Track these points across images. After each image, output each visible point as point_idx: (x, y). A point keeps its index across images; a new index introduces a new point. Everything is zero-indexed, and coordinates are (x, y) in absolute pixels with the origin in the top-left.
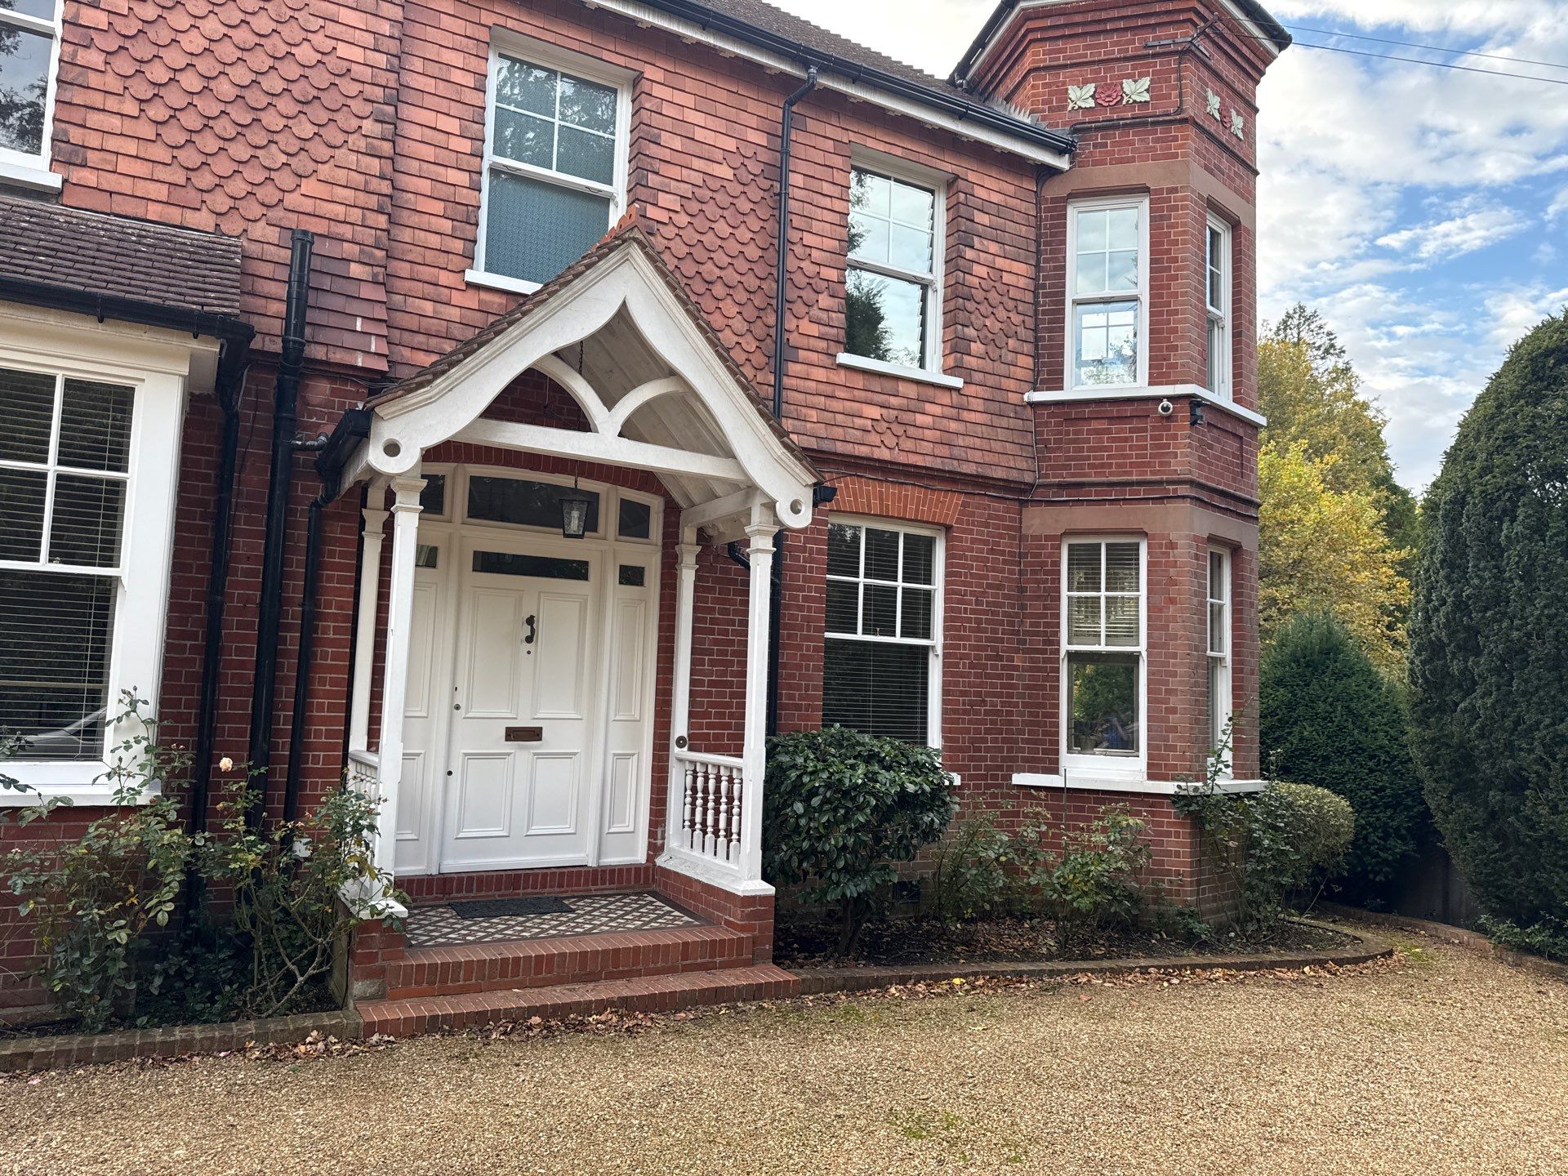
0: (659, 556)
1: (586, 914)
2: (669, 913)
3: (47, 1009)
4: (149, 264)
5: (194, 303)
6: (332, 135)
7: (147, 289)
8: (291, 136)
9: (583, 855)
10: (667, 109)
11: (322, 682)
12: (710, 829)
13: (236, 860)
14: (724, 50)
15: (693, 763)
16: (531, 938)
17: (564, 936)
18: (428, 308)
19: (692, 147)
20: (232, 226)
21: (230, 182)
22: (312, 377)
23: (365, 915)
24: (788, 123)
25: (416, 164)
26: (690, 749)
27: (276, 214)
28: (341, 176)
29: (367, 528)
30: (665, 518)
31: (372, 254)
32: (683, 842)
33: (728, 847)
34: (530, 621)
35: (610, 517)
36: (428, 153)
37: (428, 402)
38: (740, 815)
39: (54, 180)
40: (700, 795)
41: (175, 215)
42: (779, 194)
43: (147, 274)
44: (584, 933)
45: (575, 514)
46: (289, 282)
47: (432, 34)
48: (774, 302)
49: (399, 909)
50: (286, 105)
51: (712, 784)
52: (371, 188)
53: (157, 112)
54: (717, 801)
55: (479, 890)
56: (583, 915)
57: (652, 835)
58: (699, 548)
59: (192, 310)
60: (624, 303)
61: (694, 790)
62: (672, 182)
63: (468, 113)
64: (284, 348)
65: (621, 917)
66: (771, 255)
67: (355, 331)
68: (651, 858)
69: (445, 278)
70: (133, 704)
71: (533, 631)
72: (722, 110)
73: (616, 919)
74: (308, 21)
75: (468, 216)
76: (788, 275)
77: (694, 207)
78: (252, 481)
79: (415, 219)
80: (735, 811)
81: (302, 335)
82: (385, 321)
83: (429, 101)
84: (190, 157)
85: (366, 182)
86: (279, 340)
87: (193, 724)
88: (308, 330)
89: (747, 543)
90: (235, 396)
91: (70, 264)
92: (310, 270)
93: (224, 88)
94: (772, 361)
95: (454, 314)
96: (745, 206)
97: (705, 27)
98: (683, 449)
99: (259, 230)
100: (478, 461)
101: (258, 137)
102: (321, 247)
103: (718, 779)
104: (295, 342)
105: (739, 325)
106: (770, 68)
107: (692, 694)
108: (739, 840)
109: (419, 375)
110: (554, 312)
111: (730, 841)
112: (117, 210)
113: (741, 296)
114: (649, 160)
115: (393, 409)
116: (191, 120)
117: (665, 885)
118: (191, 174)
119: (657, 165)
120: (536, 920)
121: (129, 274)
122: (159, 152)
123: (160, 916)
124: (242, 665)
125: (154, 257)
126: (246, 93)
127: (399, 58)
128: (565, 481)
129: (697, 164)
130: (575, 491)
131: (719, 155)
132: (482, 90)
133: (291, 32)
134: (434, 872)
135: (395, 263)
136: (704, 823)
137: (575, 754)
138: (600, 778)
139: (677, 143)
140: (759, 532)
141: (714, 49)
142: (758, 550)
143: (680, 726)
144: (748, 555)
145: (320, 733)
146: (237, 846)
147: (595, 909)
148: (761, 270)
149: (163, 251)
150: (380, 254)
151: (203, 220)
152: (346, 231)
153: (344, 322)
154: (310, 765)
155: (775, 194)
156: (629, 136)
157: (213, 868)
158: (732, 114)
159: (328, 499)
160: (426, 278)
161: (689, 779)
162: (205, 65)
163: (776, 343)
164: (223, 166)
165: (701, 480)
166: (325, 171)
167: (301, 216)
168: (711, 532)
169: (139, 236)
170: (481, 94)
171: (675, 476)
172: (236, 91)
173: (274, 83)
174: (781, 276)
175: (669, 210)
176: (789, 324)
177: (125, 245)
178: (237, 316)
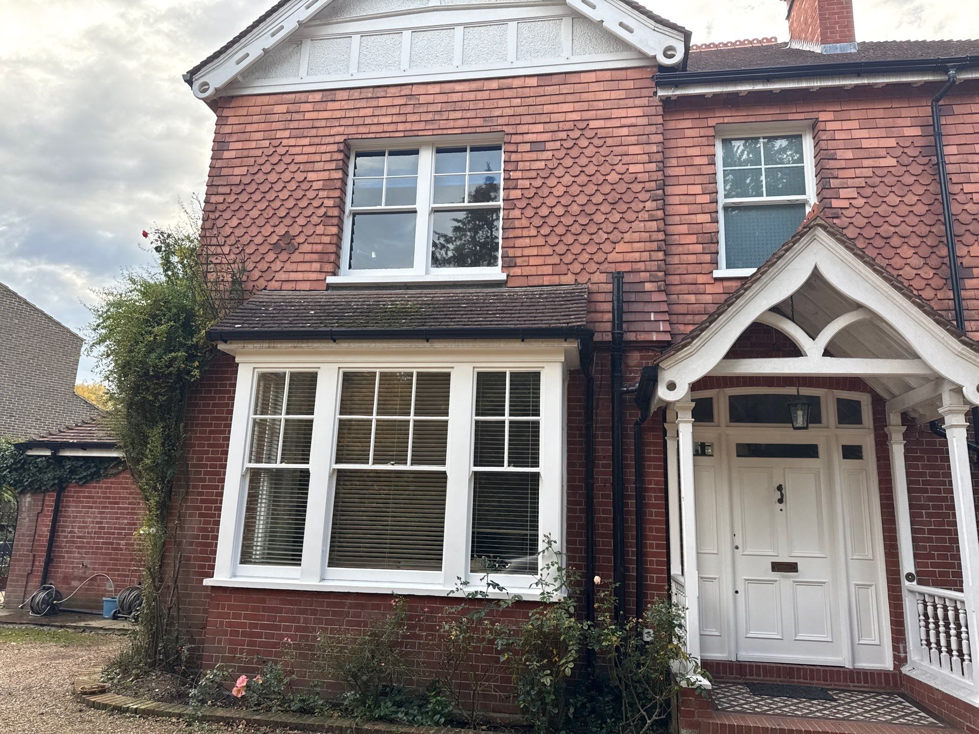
0: (872, 436)
1: (845, 704)
2: (916, 713)
3: (519, 717)
4: (544, 307)
5: (564, 323)
6: (630, 216)
7: (542, 320)
8: (609, 223)
9: (840, 658)
10: (838, 136)
11: (651, 530)
12: (944, 649)
13: (607, 640)
14: (877, 84)
15: (922, 594)
16: (802, 716)
17: (827, 718)
18: (692, 298)
19: (860, 154)
20: (583, 278)
21: (581, 256)
22: (630, 351)
23: (684, 684)
24: (937, 114)
25: (677, 218)
26: (919, 583)
27: (605, 267)
28: (636, 236)
29: (668, 435)
30: (873, 408)
31: (656, 275)
32: (922, 656)
33: (962, 665)
34: (780, 488)
35: (829, 412)
36: (685, 209)
37: (691, 355)
38: (968, 639)
39: (503, 277)
40: (931, 620)
41: (555, 280)
42: (938, 164)
43: (543, 313)
44: (843, 719)
45: (800, 413)
46: (613, 301)
47: (681, 142)
48: (944, 239)
49: (705, 683)
50: (605, 208)
51: (940, 612)
52: (653, 239)
53: (545, 230)
54: (947, 625)
55: (765, 676)
56: (843, 705)
57: (895, 649)
58: (905, 428)
59: (563, 327)
60: (816, 267)
61: (926, 615)
62: (849, 180)
63: (706, 179)
64: (613, 337)
65: (874, 710)
66: (937, 208)
67: (651, 321)
68: (896, 667)
69: (701, 279)
70: (549, 543)
71: (782, 495)
72: (881, 123)
73: (870, 711)
74: (613, 159)
75: (712, 239)
76: (954, 218)
77: (868, 192)
78: (603, 414)
79: (680, 249)
80: (964, 635)
81: (621, 328)
82: (667, 312)
83: (682, 180)
84: (561, 249)
85: (650, 236)
86: (610, 334)
87: (583, 555)
88: (625, 326)
89: (942, 421)
90: (590, 368)
91: (509, 315)
92: (623, 292)
93: (575, 209)
94: (949, 282)
95: (709, 299)
96: (908, 179)
97: (859, 75)
98: (878, 357)
99: (597, 277)
100: (732, 385)
101: (592, 228)
102: (628, 278)
103: (945, 609)
104: (618, 333)
105: (916, 261)
106: (916, 82)
107: (914, 540)
108: (971, 661)
109: (683, 339)
110: (766, 285)
111: (963, 660)
112: (531, 284)
113: (915, 241)
114: (829, 171)
115: (670, 363)
116: (560, 230)
117: (912, 689)
118: (562, 257)
119: (835, 173)
120: (806, 703)
121: (535, 315)
122: (547, 250)
123: (566, 669)
124: (606, 519)
125: (546, 303)
126: (586, 208)
127: (663, 162)
128: (791, 391)
129: (866, 163)
130: (798, 397)
131: (883, 152)
132: (713, 163)
133: (605, 169)
134: (734, 659)
135: (670, 277)
136: (938, 643)
137: (824, 583)
138: (846, 601)
139: (849, 154)
140: (951, 412)
141: (869, 86)
142: (952, 426)
143: (908, 564)
144: (945, 430)
145: (652, 562)
146: (606, 631)
147: (853, 701)
148: (929, 219)
149: (551, 299)
150: (661, 274)
151: (569, 279)
152: (641, 266)
153: (645, 317)
154: (649, 583)
155: (934, 165)
156: (814, 160)
157: (594, 644)
158: (890, 122)
159: (643, 419)
160: (690, 281)
161: (921, 607)
162: (565, 200)
163: (950, 267)
164: (576, 249)
165: (899, 379)
166: (627, 237)
167: (617, 264)
168: (913, 415)
169: (540, 294)
170: (713, 166)
171: (876, 378)
172: (580, 208)
173: (598, 198)
174: (948, 219)
175: (849, 198)
176: (961, 251)
177: (533, 300)
178: (584, 325)
